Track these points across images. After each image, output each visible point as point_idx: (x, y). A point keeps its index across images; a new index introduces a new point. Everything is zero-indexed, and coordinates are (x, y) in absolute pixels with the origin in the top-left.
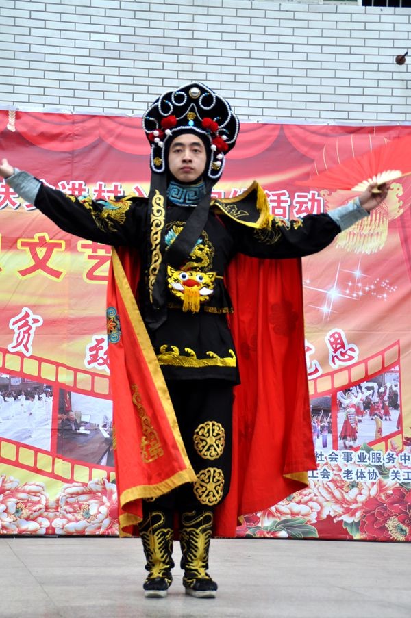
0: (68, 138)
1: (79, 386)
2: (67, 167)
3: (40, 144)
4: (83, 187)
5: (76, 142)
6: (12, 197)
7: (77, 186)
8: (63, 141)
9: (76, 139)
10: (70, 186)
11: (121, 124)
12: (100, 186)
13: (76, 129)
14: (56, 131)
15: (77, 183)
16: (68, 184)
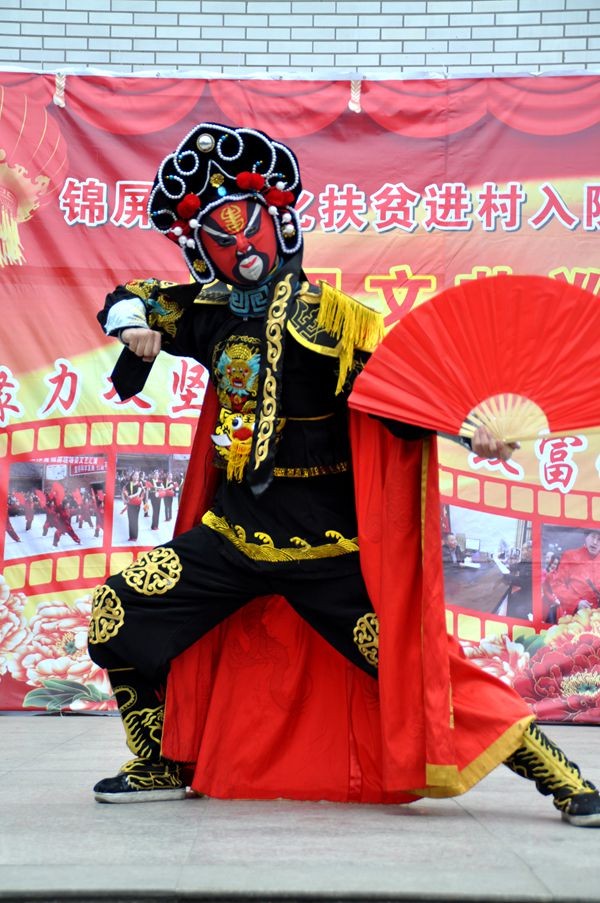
0: (440, 117)
1: (461, 496)
2: (439, 162)
3: (397, 129)
4: (463, 191)
5: (452, 123)
6: (356, 212)
7: (453, 191)
8: (432, 122)
9: (452, 117)
10: (443, 192)
11: (522, 89)
12: (489, 188)
13: (452, 102)
14: (421, 107)
15: (453, 187)
16: (440, 189)
